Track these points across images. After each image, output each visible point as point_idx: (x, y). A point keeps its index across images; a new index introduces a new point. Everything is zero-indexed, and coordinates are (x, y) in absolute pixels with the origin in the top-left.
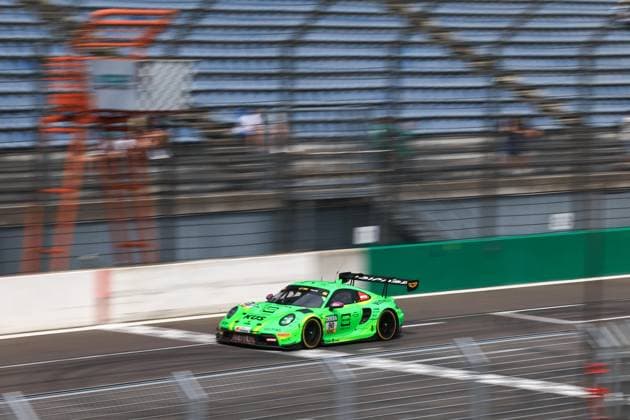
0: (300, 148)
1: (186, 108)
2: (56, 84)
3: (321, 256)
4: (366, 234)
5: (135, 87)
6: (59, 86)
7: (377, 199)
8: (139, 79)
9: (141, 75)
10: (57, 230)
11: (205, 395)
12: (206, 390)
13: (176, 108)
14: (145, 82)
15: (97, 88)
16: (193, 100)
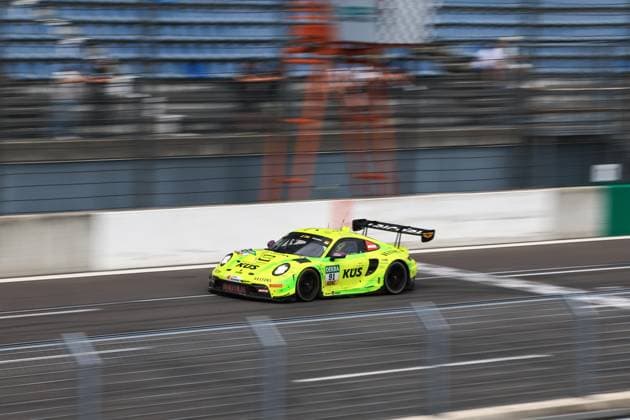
0: (541, 84)
1: (429, 41)
2: (301, 15)
3: (563, 193)
4: (607, 172)
5: (375, 20)
6: (303, 18)
7: (615, 138)
8: (379, 12)
9: (381, 7)
10: (296, 160)
11: (447, 326)
12: (448, 322)
13: (419, 41)
14: (385, 16)
15: (342, 20)
16: (436, 33)
